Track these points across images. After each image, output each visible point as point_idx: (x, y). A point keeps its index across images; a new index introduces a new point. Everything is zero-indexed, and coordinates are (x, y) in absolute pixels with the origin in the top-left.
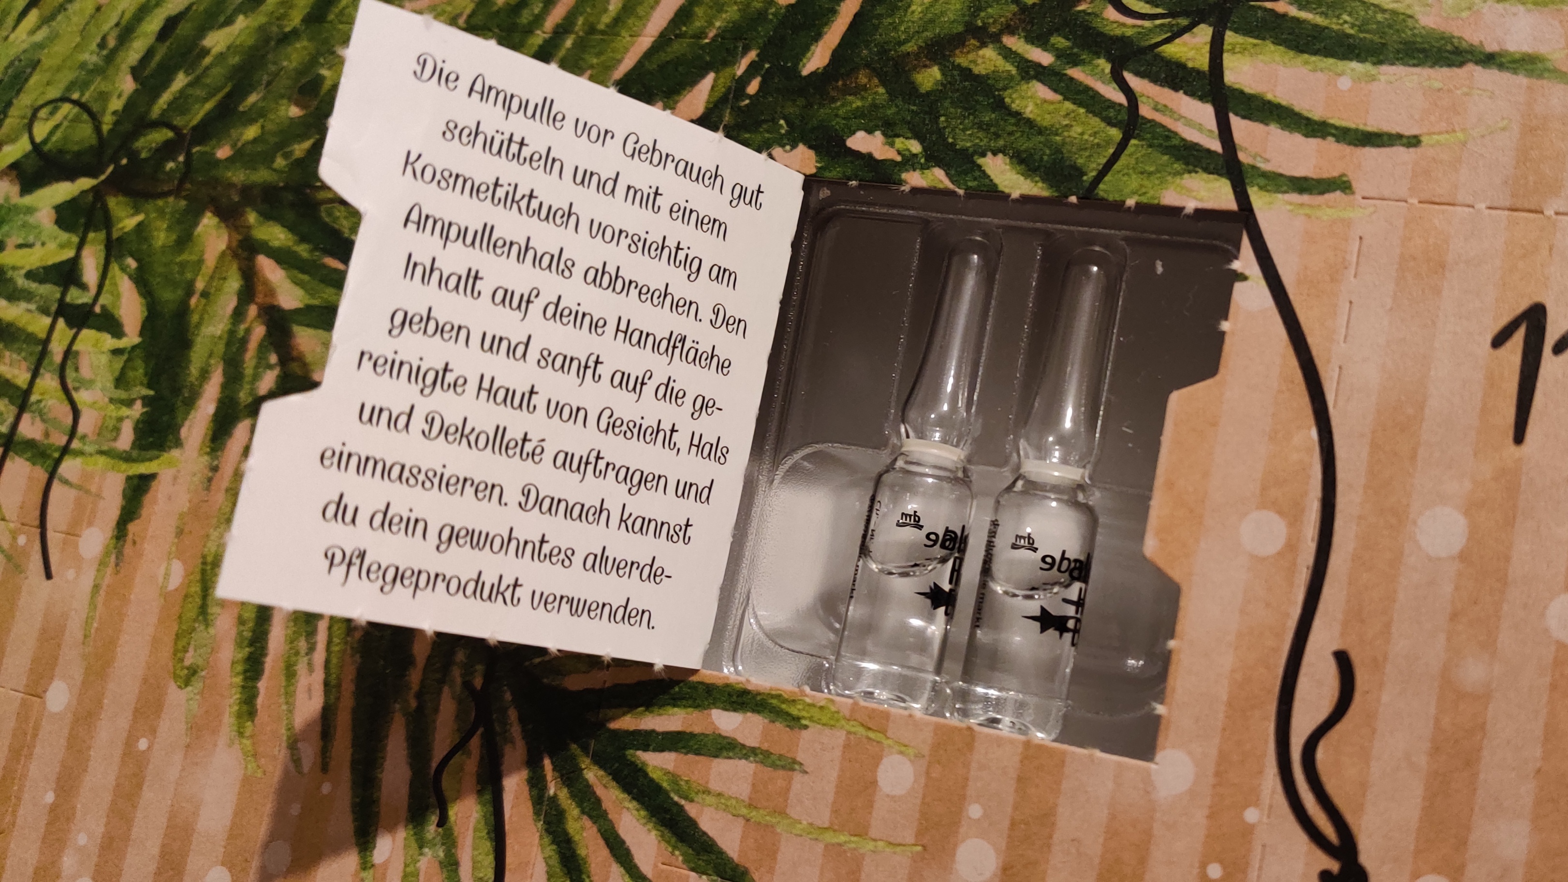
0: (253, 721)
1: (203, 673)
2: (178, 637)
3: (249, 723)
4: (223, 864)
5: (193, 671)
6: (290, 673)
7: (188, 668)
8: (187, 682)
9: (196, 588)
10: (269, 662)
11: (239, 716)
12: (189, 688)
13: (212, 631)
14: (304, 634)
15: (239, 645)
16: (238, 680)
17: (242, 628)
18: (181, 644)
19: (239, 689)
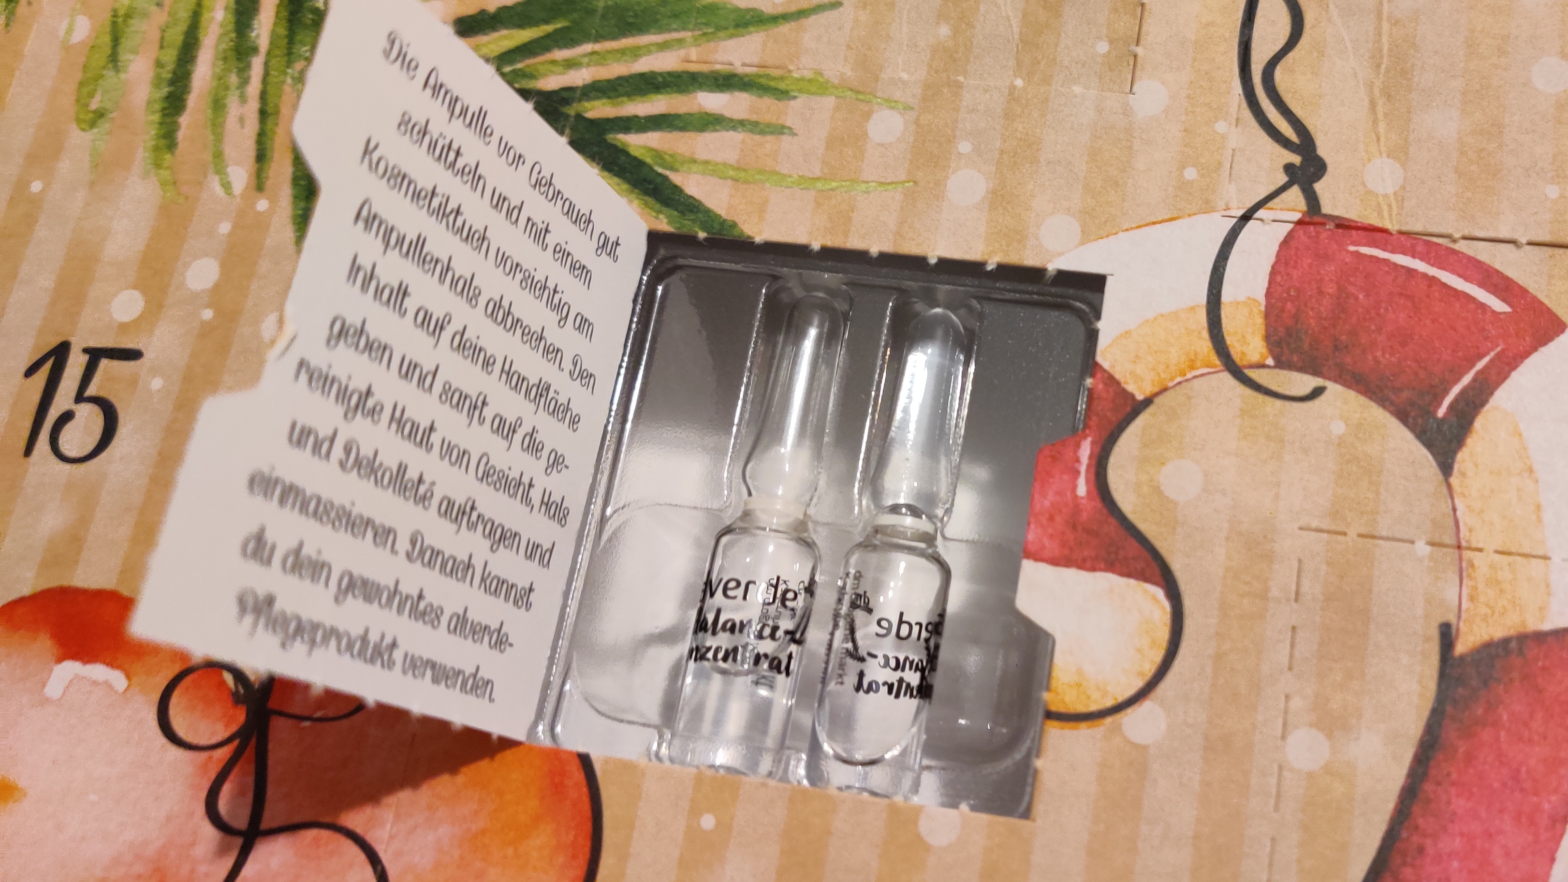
0: (173, 153)
1: (111, 115)
2: (81, 84)
3: (168, 156)
4: (135, 287)
5: (100, 114)
6: (218, 105)
7: (94, 112)
8: (93, 124)
9: (107, 39)
10: (192, 100)
11: (156, 149)
12: (95, 130)
13: (122, 76)
14: (235, 70)
15: (157, 82)
16: (156, 117)
17: (159, 70)
18: (85, 91)
19: (157, 126)
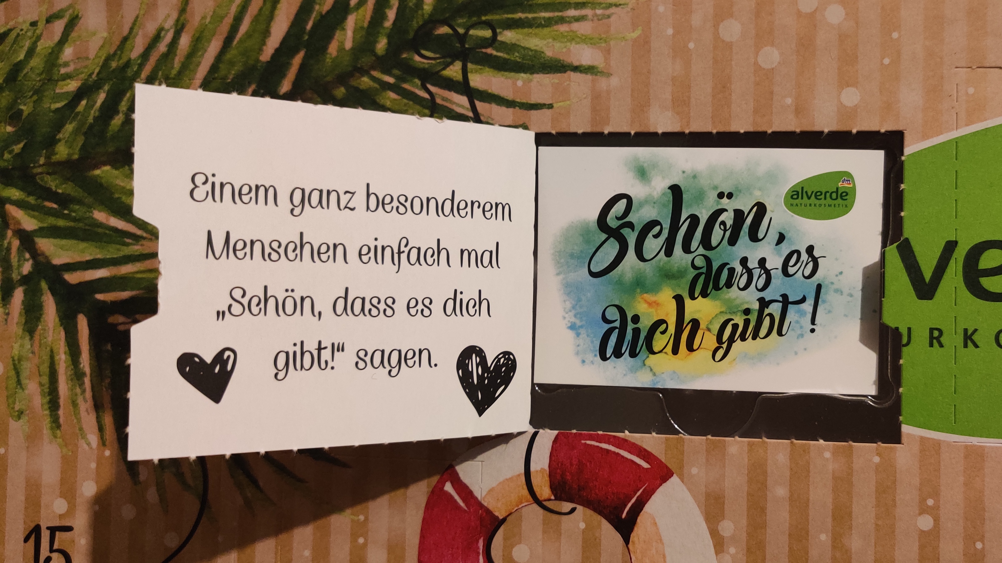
0: (60, 430)
1: (27, 412)
2: (8, 397)
3: (58, 431)
4: (61, 497)
5: (21, 413)
6: (75, 404)
7: (17, 411)
8: (19, 417)
9: (12, 373)
10: (62, 401)
11: (52, 428)
12: (21, 420)
13: (26, 392)
14: (78, 385)
15: (43, 394)
16: (47, 412)
17: (42, 388)
18: (10, 401)
19: (49, 417)
